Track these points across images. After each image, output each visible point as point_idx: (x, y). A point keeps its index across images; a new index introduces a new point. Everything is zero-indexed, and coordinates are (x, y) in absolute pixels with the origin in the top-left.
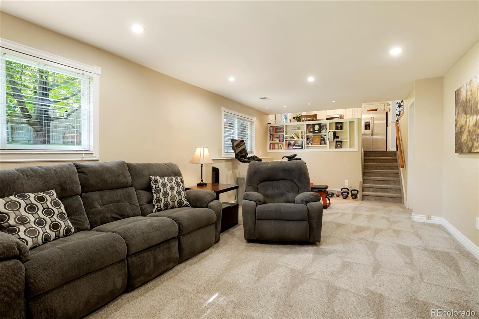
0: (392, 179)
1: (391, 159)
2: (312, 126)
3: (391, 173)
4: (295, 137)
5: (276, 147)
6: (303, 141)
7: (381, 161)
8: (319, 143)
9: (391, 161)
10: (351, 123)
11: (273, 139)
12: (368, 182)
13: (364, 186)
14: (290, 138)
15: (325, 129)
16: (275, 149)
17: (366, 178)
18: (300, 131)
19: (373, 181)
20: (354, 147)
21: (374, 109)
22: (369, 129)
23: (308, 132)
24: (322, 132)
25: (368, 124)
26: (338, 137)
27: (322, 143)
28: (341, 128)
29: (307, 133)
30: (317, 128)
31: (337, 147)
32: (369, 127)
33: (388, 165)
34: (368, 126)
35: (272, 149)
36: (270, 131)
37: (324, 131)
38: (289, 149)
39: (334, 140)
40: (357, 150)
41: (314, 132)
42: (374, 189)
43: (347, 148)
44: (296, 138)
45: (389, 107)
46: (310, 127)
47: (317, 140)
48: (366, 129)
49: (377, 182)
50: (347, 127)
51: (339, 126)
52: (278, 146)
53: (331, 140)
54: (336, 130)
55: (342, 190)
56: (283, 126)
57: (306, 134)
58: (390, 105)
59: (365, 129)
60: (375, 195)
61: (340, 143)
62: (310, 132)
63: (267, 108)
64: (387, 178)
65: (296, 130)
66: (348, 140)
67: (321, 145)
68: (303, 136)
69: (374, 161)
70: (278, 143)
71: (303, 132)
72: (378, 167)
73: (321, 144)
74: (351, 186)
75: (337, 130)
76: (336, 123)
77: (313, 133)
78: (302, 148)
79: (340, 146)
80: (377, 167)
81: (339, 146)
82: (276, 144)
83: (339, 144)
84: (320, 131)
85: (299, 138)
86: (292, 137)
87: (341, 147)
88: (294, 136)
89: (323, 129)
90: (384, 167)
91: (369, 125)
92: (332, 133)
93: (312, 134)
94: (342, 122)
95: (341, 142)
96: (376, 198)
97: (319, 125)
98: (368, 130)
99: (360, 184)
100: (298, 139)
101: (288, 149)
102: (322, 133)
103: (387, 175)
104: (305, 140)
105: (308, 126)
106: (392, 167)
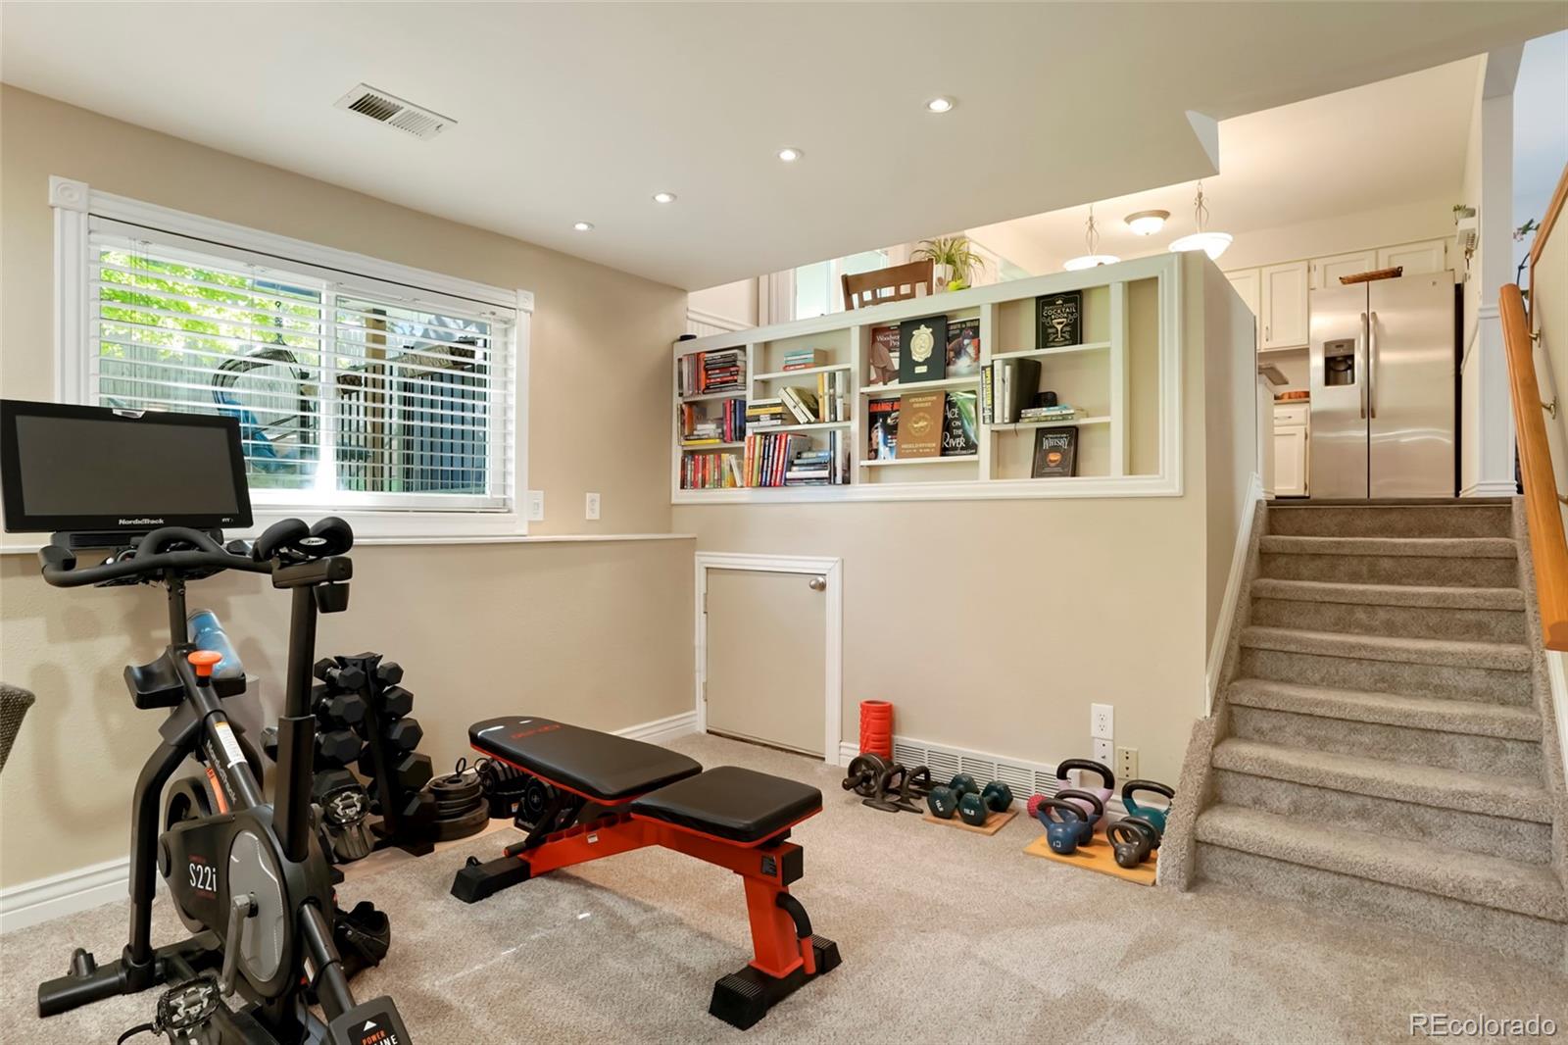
0: (1464, 719)
1: (1468, 552)
2: (894, 339)
3: (1459, 669)
4: (797, 413)
5: (712, 474)
6: (839, 434)
7: (1386, 564)
8: (935, 445)
9: (1468, 564)
10: (1140, 290)
11: (692, 430)
12: (1265, 726)
13: (1219, 764)
14: (774, 416)
15: (971, 350)
16: (703, 486)
17: (1247, 693)
18: (823, 373)
19: (1303, 722)
20: (1153, 469)
21: (1383, 267)
22: (1353, 381)
23: (873, 376)
24: (952, 368)
25: (1342, 352)
26: (1051, 400)
27: (952, 442)
28: (1075, 335)
29: (869, 383)
30: (922, 343)
31: (1039, 470)
32: (1351, 367)
33: (1438, 598)
34: (1342, 367)
35: (694, 485)
36: (681, 385)
37: (963, 364)
38: (765, 486)
39: (1016, 417)
40: (1176, 489)
41: (906, 372)
42: (1307, 792)
43: (1108, 473)
44: (801, 413)
45: (1466, 224)
46: (886, 344)
47: (922, 424)
48: (1336, 383)
49: (1339, 732)
50: (1107, 324)
51: (1059, 323)
52: (719, 467)
53: (997, 420)
54: (1037, 347)
55: (1062, 774)
56: (743, 348)
57: (858, 389)
58: (1472, 213)
59: (1328, 382)
60: (1297, 857)
61: (1063, 443)
62: (887, 375)
63: (582, 227)
64: (1425, 708)
65: (807, 366)
66: (1116, 418)
67: (942, 455)
68: (839, 402)
69: (1329, 564)
70: (718, 452)
71: (839, 377)
72: (1361, 615)
73: (944, 452)
74: (1133, 749)
75: (1045, 346)
76: (1038, 299)
77: (900, 382)
78: (831, 480)
79: (1064, 454)
80: (1346, 612)
81: (1054, 457)
82: (711, 457)
83: (1055, 449)
84: (940, 364)
85: (816, 413)
86: (779, 410)
87: (1072, 467)
88: (790, 404)
89: (958, 353)
90: (1400, 617)
91: (1352, 357)
92: (1004, 375)
93: (894, 388)
94: (1079, 292)
95: (1073, 433)
96: (1312, 878)
97: (938, 322)
98: (1346, 384)
99: (1194, 740)
100: (813, 419)
101: (762, 485)
102: (956, 375)
103: (1427, 681)
104: (856, 425)
105: (874, 341)
106: (1471, 617)
